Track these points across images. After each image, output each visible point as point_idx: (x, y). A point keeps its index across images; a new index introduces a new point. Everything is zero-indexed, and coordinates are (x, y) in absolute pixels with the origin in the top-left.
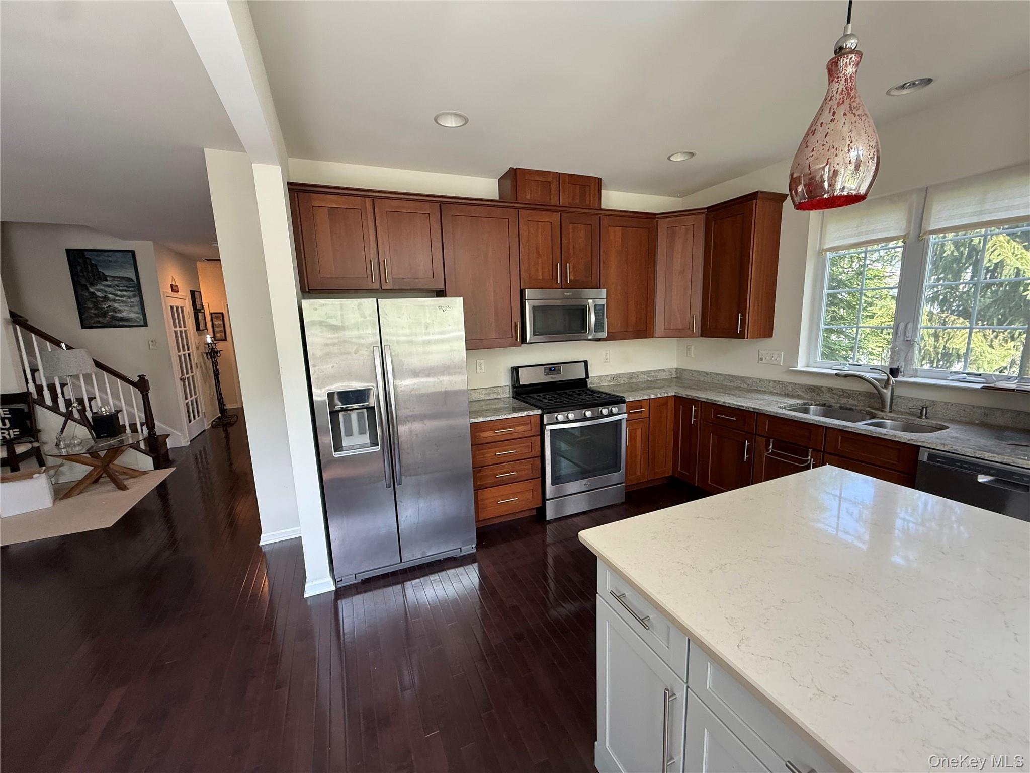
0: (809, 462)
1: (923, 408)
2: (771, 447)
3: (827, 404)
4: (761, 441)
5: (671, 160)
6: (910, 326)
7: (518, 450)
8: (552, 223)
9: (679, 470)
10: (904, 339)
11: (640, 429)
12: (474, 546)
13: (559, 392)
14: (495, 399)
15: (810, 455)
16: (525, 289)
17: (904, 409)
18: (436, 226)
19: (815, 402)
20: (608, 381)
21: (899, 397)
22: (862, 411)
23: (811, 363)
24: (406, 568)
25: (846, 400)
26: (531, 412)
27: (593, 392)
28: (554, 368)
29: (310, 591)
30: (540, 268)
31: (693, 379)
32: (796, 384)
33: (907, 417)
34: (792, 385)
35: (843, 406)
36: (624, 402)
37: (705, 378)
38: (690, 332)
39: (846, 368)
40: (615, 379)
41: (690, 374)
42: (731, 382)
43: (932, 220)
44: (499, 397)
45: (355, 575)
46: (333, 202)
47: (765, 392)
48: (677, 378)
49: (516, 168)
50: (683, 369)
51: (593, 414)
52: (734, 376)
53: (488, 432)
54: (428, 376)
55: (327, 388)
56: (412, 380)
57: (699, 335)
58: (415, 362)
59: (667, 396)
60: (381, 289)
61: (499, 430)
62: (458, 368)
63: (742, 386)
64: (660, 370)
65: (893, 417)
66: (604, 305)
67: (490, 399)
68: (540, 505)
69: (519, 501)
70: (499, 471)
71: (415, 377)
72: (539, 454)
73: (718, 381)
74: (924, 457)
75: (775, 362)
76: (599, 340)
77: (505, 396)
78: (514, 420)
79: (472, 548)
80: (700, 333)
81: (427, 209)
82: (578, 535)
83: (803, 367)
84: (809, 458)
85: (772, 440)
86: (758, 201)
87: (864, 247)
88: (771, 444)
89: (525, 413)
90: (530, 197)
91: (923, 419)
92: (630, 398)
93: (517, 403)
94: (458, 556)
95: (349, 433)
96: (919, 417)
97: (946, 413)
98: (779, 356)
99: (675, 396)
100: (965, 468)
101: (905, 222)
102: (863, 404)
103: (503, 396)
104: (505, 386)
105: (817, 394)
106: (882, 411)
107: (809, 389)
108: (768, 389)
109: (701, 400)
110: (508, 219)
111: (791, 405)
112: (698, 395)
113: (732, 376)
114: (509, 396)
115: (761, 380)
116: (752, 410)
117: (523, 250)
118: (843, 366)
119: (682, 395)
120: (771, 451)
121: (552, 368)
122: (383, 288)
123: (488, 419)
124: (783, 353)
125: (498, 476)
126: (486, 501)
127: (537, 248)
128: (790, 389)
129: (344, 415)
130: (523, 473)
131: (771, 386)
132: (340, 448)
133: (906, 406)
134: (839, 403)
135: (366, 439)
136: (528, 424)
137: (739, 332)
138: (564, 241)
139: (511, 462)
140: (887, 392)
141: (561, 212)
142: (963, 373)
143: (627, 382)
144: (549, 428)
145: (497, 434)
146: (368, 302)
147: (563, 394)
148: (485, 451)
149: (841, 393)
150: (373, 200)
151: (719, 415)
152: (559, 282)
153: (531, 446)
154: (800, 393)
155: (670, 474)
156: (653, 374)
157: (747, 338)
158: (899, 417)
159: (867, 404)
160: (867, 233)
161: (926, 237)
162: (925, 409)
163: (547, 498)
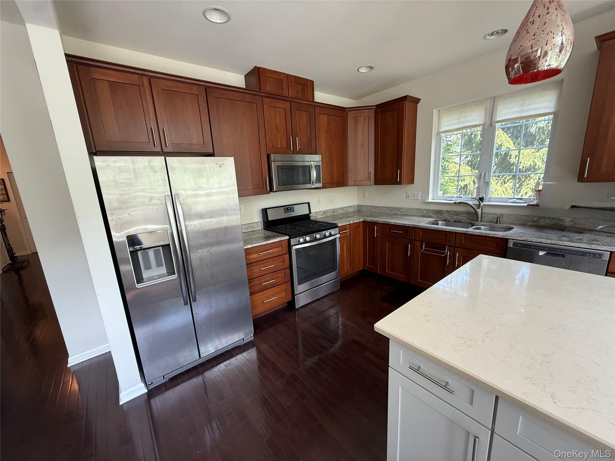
0: (446, 253)
1: (498, 218)
2: (424, 247)
3: (447, 220)
4: (418, 244)
5: (359, 71)
6: (487, 174)
7: (275, 265)
8: (285, 109)
9: (368, 265)
10: (484, 181)
11: (346, 244)
12: (252, 335)
13: (294, 223)
14: (252, 231)
15: (447, 249)
16: (271, 154)
17: (487, 219)
18: (203, 104)
19: (441, 219)
20: (321, 215)
21: (484, 213)
22: (466, 222)
23: (435, 198)
24: (204, 362)
25: (456, 217)
26: (282, 238)
27: (316, 222)
28: (290, 208)
29: (125, 398)
30: (279, 140)
31: (368, 210)
32: (428, 210)
33: (490, 224)
34: (426, 210)
35: (456, 220)
36: (337, 227)
37: (375, 209)
38: (369, 182)
39: (454, 199)
40: (325, 213)
41: (366, 208)
42: (391, 211)
43: (498, 115)
44: (255, 230)
45: (164, 376)
46: (113, 77)
47: (411, 215)
48: (358, 211)
49: (259, 67)
50: (362, 205)
51: (320, 236)
52: (393, 207)
53: (254, 255)
54: (211, 217)
55: (126, 232)
56: (199, 220)
57: (374, 184)
58: (200, 208)
59: (359, 222)
60: (163, 152)
61: (261, 252)
62: (234, 210)
63: (398, 213)
64: (349, 206)
65: (483, 224)
66: (320, 165)
67: (248, 232)
68: (291, 299)
69: (277, 299)
70: (263, 281)
71: (201, 219)
72: (288, 266)
73: (383, 211)
74: (511, 244)
75: (416, 198)
76: (317, 188)
77: (259, 229)
78: (272, 245)
79: (251, 337)
80: (374, 183)
81: (195, 91)
82: (373, 326)
83: (431, 200)
84: (446, 251)
85: (424, 243)
86: (407, 102)
87: (461, 130)
88: (424, 245)
89: (278, 239)
90: (270, 89)
91: (498, 224)
92: (340, 224)
93: (269, 233)
94: (241, 345)
95: (148, 267)
96: (496, 223)
97: (508, 220)
98: (418, 194)
99: (363, 221)
100: (533, 248)
101: (483, 116)
102: (465, 219)
103: (257, 229)
104: (258, 222)
105: (440, 215)
106: (477, 221)
107: (436, 212)
108: (413, 214)
109: (380, 222)
110: (256, 104)
111: (430, 222)
112: (377, 220)
113: (392, 207)
114: (261, 228)
115: (408, 209)
116: (412, 226)
117: (267, 126)
118: (453, 198)
119: (368, 220)
120: (424, 249)
121: (288, 208)
122: (163, 151)
123: (254, 245)
124: (420, 192)
125: (263, 284)
126: (256, 302)
127: (276, 126)
128: (425, 213)
129: (142, 253)
130: (279, 280)
131: (415, 212)
132: (141, 280)
133: (488, 218)
134: (454, 219)
135: (163, 270)
136: (280, 246)
137: (398, 181)
138: (294, 122)
139: (270, 273)
140: (479, 211)
141: (291, 102)
142: (514, 199)
143: (331, 215)
144: (294, 248)
145: (260, 256)
146: (157, 159)
147: (298, 225)
148: (253, 268)
149: (453, 213)
150: (150, 79)
151: (391, 231)
152: (292, 150)
153: (283, 261)
154: (431, 215)
155: (361, 268)
156: (345, 209)
157: (403, 184)
158: (487, 224)
159: (468, 218)
160: (464, 122)
161: (494, 125)
162: (499, 219)
163: (295, 294)
